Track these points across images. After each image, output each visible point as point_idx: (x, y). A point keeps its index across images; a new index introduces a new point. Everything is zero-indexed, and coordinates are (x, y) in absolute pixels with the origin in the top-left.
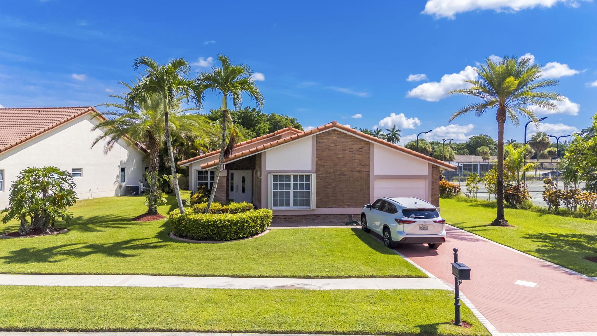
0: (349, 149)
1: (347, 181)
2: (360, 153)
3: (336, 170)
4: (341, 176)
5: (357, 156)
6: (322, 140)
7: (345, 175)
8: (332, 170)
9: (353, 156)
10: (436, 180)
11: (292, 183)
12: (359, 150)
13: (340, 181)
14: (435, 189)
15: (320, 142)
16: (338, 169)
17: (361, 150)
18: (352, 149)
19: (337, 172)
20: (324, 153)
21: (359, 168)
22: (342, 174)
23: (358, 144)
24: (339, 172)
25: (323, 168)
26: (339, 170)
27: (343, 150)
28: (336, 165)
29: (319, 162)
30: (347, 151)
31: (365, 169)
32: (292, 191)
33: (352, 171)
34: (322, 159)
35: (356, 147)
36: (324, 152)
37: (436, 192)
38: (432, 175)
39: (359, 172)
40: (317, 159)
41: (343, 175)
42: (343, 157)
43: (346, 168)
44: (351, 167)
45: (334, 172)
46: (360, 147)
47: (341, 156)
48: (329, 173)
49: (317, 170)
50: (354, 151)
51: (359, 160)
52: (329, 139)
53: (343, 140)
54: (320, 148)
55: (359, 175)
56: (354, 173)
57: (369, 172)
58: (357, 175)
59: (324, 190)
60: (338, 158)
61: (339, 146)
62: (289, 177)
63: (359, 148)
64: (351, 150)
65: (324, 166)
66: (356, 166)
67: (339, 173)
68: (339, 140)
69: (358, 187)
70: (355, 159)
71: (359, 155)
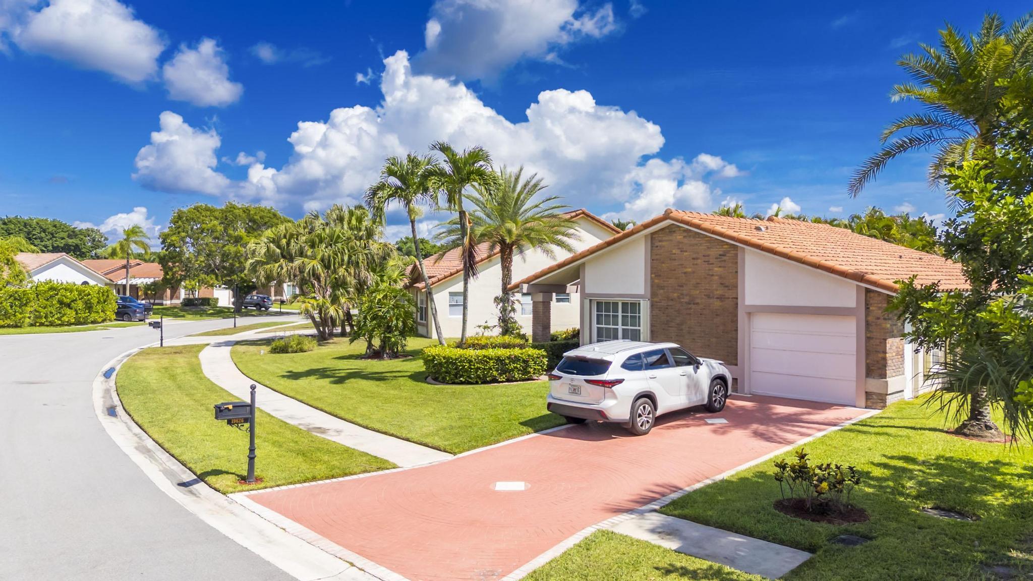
0: (704, 256)
1: (701, 314)
2: (723, 264)
3: (682, 294)
4: (690, 306)
5: (716, 269)
6: (660, 243)
7: (697, 304)
8: (676, 295)
9: (710, 270)
10: (878, 318)
11: (620, 314)
12: (720, 258)
13: (690, 314)
14: (876, 339)
15: (657, 247)
16: (685, 292)
17: (724, 258)
18: (708, 256)
19: (683, 299)
20: (663, 265)
21: (719, 292)
22: (692, 302)
23: (718, 247)
24: (688, 297)
25: (662, 291)
26: (686, 295)
27: (694, 259)
28: (682, 286)
29: (656, 281)
30: (699, 261)
31: (729, 294)
32: (620, 327)
33: (708, 296)
34: (660, 276)
35: (715, 252)
36: (663, 263)
37: (878, 345)
38: (867, 308)
39: (721, 298)
40: (653, 276)
41: (694, 304)
42: (694, 272)
43: (698, 292)
44: (707, 289)
45: (679, 297)
46: (721, 253)
47: (690, 270)
48: (672, 300)
49: (653, 294)
50: (712, 261)
51: (721, 277)
52: (671, 240)
53: (694, 241)
54: (658, 257)
55: (721, 304)
56: (711, 300)
57: (737, 298)
58: (717, 304)
59: (664, 329)
60: (685, 273)
61: (686, 251)
62: (616, 304)
63: (720, 255)
64: (706, 259)
65: (662, 288)
66: (714, 288)
67: (686, 299)
68: (686, 241)
69: (718, 327)
70: (712, 275)
71: (720, 267)
